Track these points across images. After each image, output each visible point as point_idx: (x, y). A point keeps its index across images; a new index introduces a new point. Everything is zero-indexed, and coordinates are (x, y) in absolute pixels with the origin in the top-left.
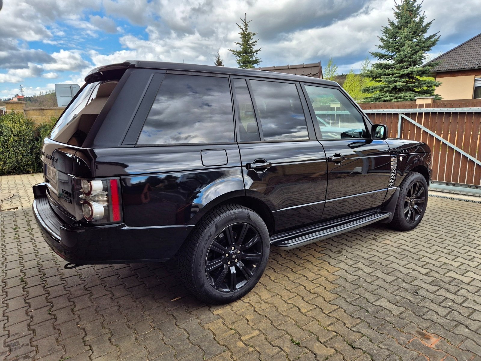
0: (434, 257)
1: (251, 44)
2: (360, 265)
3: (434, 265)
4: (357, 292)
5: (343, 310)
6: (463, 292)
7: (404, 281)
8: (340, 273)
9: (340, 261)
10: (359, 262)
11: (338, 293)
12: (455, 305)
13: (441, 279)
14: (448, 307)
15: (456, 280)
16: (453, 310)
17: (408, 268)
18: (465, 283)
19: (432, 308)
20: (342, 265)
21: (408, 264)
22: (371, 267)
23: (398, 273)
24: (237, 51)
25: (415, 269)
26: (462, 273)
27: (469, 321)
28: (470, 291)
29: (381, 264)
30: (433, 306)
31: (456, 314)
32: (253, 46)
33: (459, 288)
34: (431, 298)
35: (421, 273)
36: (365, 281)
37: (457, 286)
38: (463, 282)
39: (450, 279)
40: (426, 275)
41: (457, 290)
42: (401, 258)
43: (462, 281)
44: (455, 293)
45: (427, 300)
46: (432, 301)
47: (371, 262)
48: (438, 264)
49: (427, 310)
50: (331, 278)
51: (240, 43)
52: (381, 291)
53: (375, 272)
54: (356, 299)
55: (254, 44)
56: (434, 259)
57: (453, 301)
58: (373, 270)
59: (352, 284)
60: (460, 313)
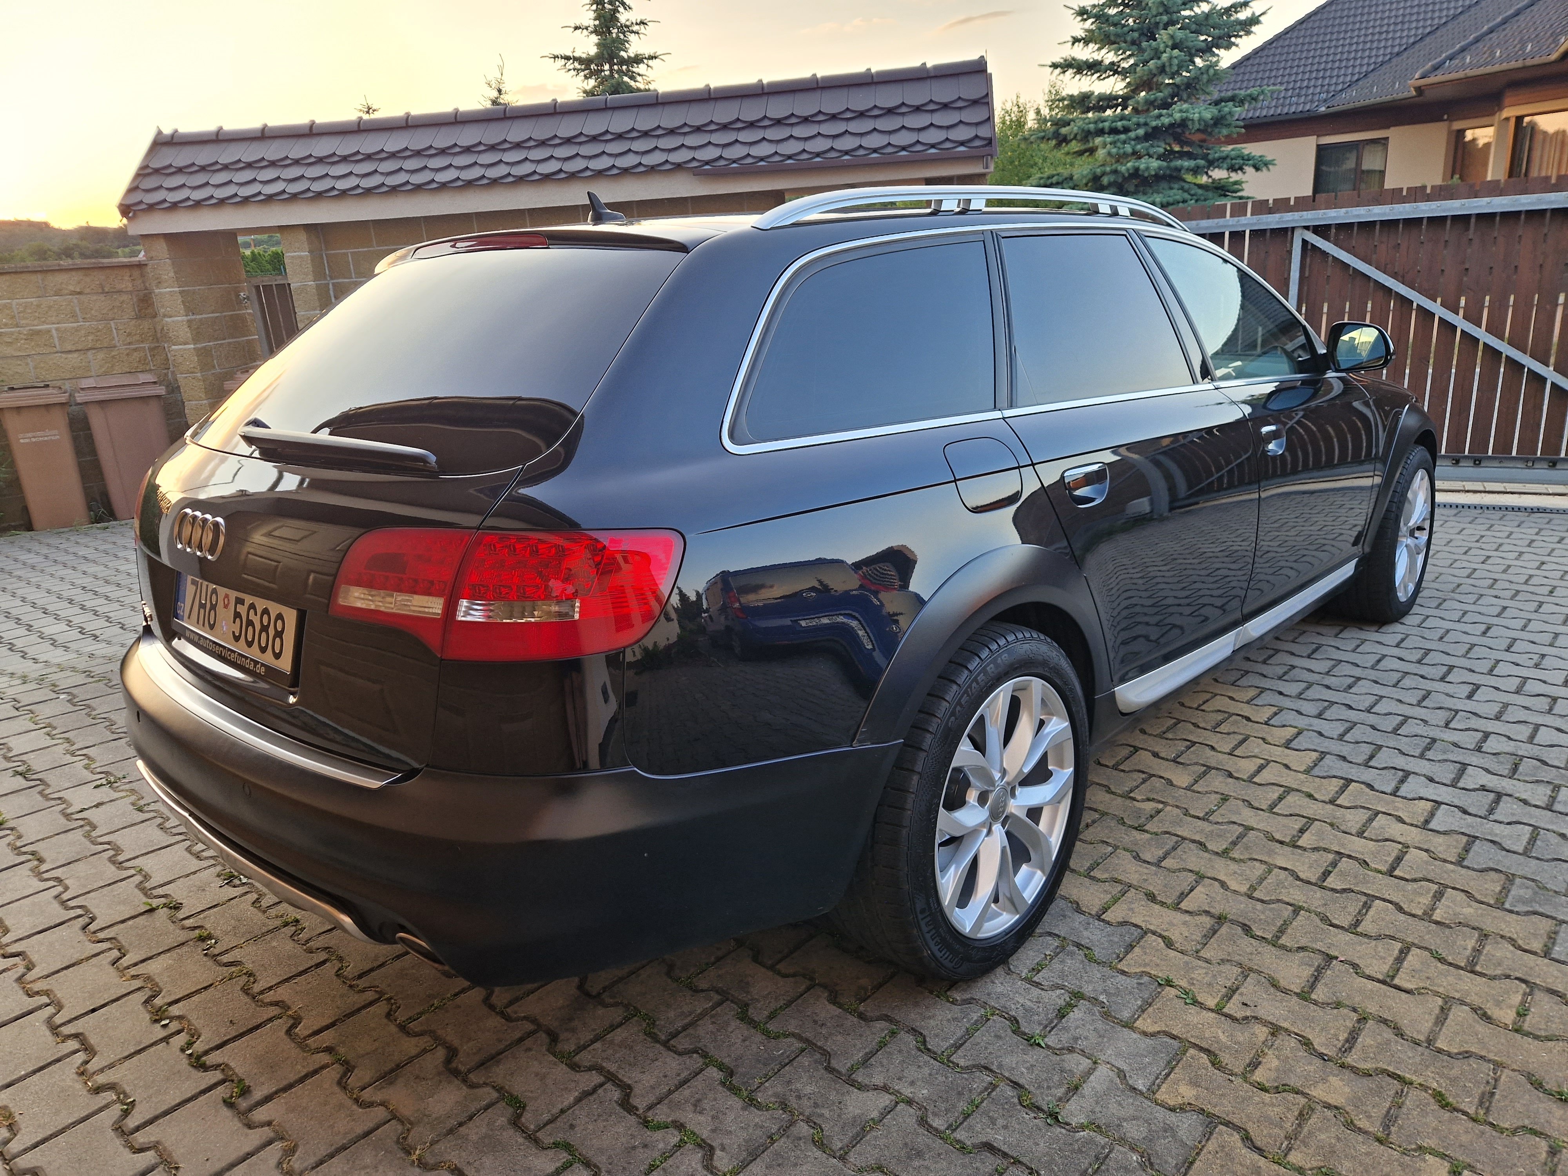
1: (627, 26)
24: (577, 55)
32: (632, 37)
51: (586, 24)
55: (636, 28)
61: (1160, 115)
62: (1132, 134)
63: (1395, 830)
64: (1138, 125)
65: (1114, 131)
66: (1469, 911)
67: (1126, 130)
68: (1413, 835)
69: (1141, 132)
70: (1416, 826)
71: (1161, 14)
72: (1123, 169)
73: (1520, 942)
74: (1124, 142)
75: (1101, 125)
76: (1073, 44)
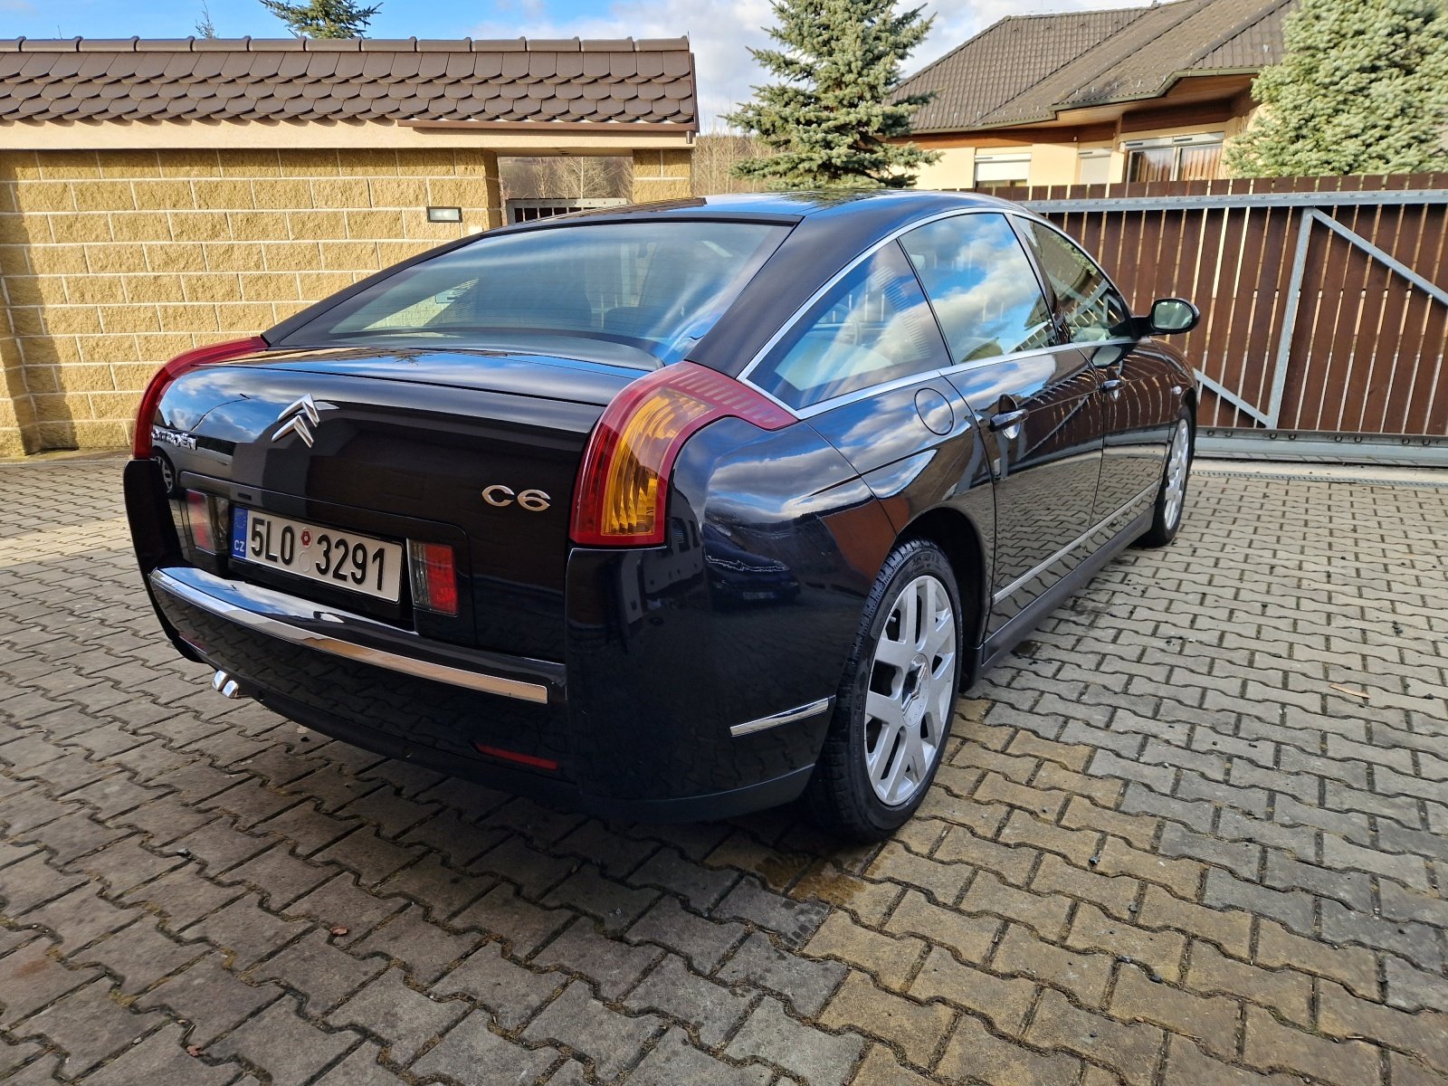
0: (1277, 650)
2: (1130, 720)
3: (1304, 675)
9: (1061, 718)
10: (1114, 707)
17: (1260, 702)
21: (1245, 685)
23: (1256, 724)
25: (1282, 701)
29: (1180, 702)
35: (1308, 710)
39: (1398, 715)
61: (849, 113)
63: (1060, 777)
66: (1128, 858)
68: (1074, 782)
70: (1078, 772)
73: (1175, 888)
76: (772, 39)
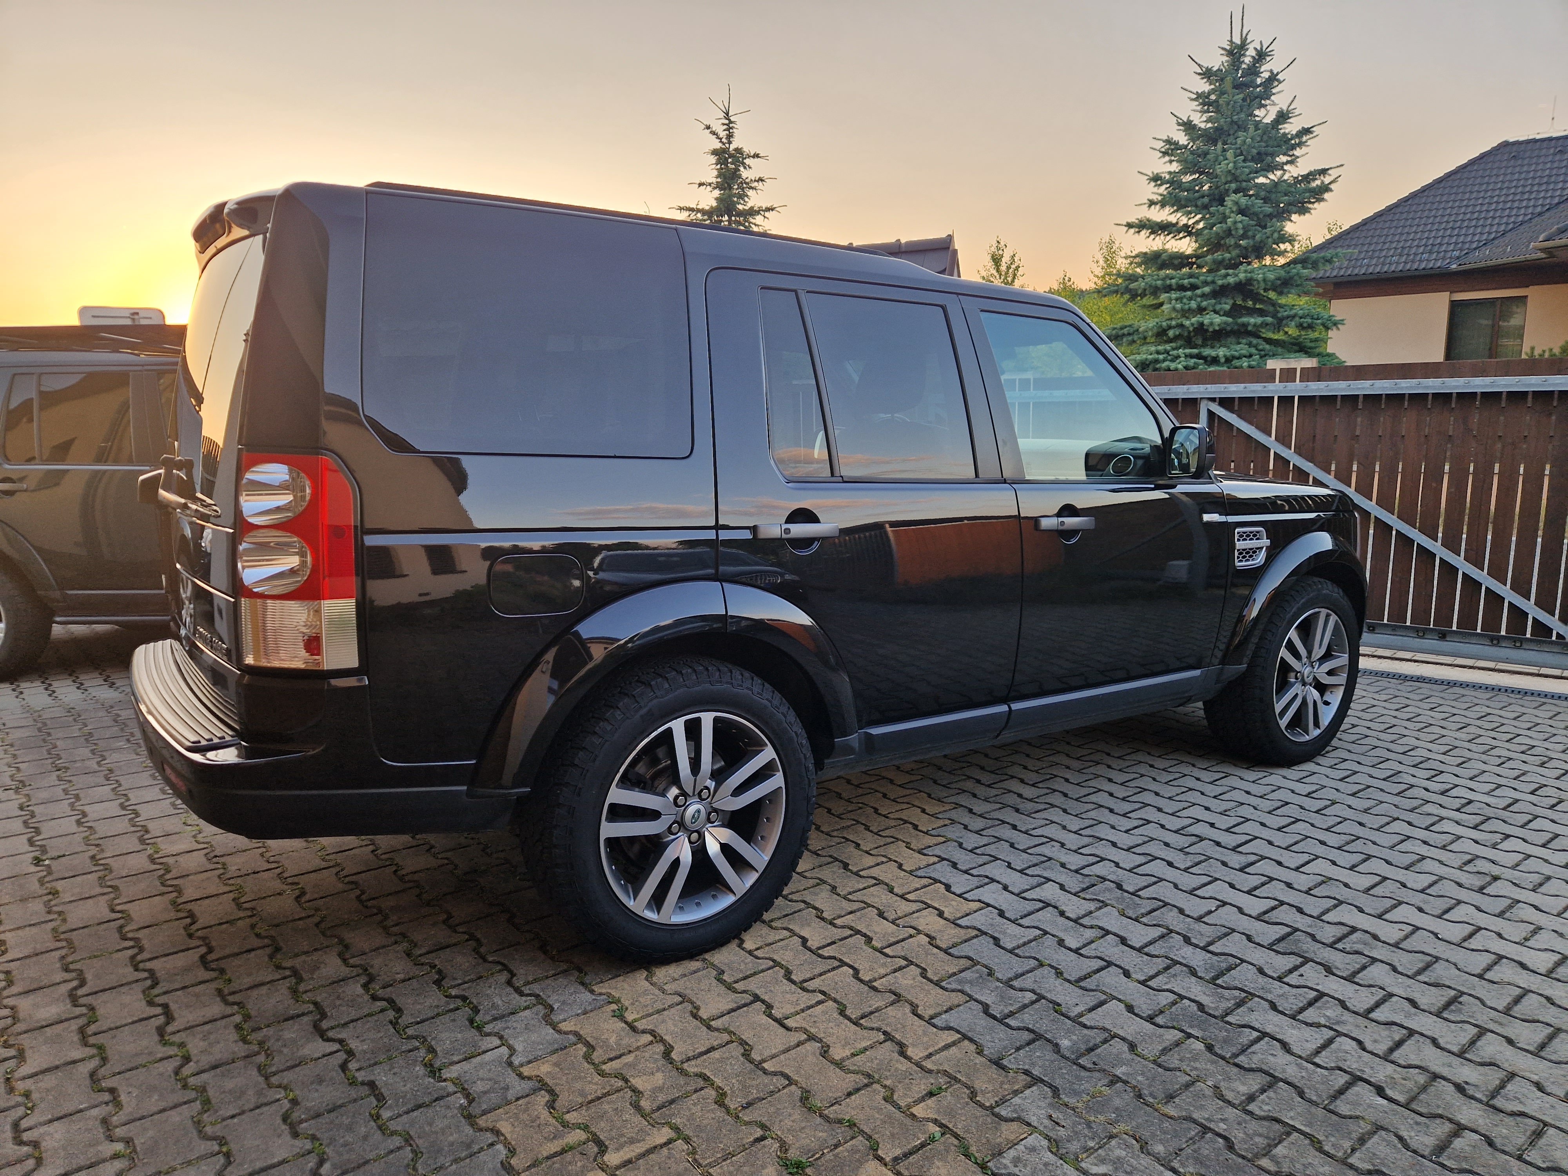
0: (1293, 860)
1: (747, 183)
2: (1050, 892)
3: (1289, 885)
4: (1027, 982)
5: (973, 1047)
6: (1377, 973)
7: (1187, 940)
8: (980, 919)
9: (987, 880)
10: (1049, 880)
11: (967, 989)
12: (1347, 1016)
13: (1309, 930)
14: (1325, 1026)
15: (1357, 935)
16: (1340, 1034)
17: (1204, 898)
18: (1384, 942)
19: (1269, 1029)
20: (990, 893)
21: (1210, 883)
22: (1088, 897)
23: (1172, 914)
24: (700, 207)
25: (1229, 901)
26: (1378, 912)
27: (1390, 1068)
28: (1400, 969)
29: (1119, 887)
30: (1273, 1023)
31: (1348, 1048)
32: (750, 192)
33: (1364, 960)
34: (1269, 997)
35: (1246, 912)
36: (1061, 942)
37: (1357, 952)
38: (1379, 940)
39: (1340, 931)
40: (1259, 918)
41: (1358, 966)
42: (1189, 864)
43: (1375, 937)
44: (1350, 979)
45: (1259, 1003)
46: (1274, 1007)
47: (1087, 879)
48: (1302, 881)
49: (1255, 1034)
50: (948, 935)
51: (709, 181)
52: (1111, 979)
53: (1097, 913)
54: (1025, 1006)
55: (754, 184)
56: (1293, 866)
57: (1343, 1004)
58: (1092, 906)
59: (1017, 955)
60: (1360, 1043)
61: (1228, 275)
62: (1199, 292)
64: (1206, 283)
65: (1182, 288)
67: (1193, 287)
69: (1207, 289)
71: (1231, 182)
72: (1187, 323)
74: (1190, 299)
75: (1168, 282)
76: (1150, 206)
